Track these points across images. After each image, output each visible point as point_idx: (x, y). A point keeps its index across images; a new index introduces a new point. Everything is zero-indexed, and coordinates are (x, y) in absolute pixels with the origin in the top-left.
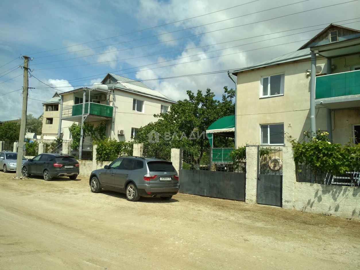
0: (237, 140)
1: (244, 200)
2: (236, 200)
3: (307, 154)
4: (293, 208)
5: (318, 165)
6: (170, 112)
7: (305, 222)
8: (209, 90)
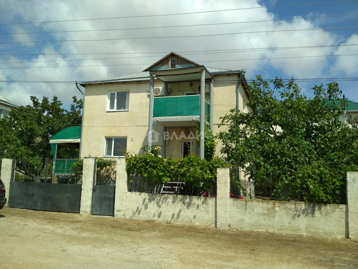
0: (82, 151)
1: (79, 212)
2: (71, 213)
3: (137, 166)
4: (123, 217)
5: (145, 176)
6: (9, 118)
7: (130, 229)
8: (55, 98)
